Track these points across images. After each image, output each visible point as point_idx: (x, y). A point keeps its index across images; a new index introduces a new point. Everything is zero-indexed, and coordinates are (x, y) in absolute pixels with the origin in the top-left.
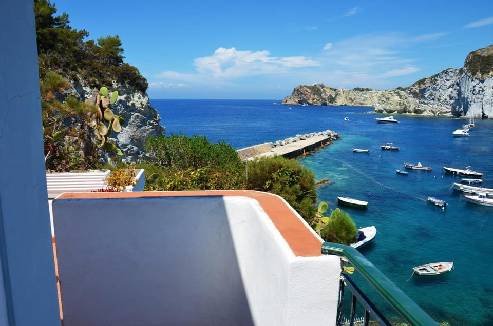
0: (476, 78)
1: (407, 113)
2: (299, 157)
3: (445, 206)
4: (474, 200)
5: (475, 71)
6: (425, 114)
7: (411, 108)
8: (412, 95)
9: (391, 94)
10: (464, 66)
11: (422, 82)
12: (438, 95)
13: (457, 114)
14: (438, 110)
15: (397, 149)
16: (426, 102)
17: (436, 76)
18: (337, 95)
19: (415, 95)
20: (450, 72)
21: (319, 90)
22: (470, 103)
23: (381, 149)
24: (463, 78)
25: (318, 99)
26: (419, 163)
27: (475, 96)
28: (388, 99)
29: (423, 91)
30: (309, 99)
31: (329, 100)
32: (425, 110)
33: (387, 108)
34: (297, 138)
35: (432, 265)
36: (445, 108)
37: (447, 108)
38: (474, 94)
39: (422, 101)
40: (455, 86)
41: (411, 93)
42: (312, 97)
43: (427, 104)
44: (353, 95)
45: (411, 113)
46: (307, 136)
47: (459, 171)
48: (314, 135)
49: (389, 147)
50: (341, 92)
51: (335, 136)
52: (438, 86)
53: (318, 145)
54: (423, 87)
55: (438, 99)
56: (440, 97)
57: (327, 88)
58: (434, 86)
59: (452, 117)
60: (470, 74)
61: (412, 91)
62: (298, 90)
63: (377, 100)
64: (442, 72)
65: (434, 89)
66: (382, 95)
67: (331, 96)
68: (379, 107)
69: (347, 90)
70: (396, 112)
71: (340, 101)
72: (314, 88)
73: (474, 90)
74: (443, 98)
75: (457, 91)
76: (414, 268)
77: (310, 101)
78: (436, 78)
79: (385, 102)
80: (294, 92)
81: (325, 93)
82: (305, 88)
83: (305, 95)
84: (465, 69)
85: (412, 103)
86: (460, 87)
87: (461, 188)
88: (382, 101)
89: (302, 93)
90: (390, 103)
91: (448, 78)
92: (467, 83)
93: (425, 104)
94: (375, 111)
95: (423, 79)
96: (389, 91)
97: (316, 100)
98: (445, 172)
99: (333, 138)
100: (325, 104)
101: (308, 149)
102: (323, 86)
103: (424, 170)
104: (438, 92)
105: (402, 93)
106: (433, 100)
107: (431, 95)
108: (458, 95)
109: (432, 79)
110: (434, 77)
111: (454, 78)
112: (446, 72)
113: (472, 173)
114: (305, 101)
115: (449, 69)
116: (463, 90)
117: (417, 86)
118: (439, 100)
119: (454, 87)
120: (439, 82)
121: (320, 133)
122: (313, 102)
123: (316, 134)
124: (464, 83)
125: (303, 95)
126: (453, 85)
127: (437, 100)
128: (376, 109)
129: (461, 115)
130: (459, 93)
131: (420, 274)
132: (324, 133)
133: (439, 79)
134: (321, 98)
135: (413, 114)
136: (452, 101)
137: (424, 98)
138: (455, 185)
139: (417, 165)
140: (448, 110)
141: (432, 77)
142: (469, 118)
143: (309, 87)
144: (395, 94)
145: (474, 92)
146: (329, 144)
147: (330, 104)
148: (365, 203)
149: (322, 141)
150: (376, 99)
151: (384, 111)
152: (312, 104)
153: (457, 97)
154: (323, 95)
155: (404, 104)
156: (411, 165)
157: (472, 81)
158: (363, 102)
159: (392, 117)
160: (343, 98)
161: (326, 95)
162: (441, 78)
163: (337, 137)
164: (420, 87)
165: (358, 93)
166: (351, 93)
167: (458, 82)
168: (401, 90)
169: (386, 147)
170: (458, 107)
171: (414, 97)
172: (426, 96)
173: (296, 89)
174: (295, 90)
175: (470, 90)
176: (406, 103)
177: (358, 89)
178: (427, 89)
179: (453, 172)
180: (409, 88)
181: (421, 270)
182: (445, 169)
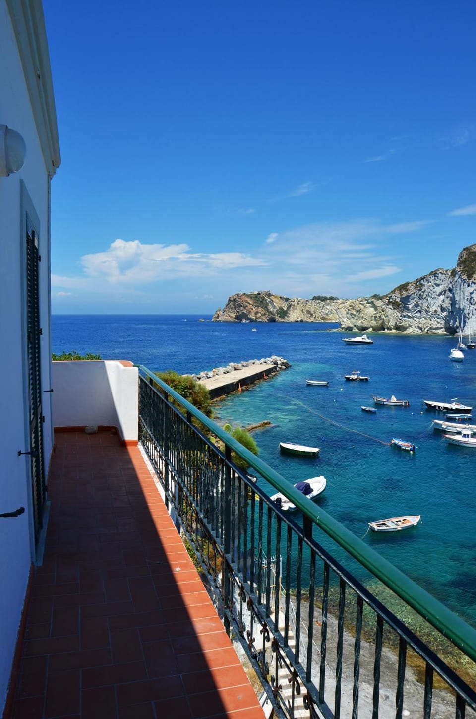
0: (472, 282)
1: (386, 330)
2: (232, 393)
3: (414, 449)
4: (456, 441)
5: (471, 272)
6: (409, 331)
7: (391, 324)
8: (391, 306)
9: (363, 304)
10: (456, 266)
11: (404, 287)
12: (425, 305)
13: (452, 331)
14: (427, 325)
15: (366, 379)
16: (409, 314)
17: (422, 279)
18: (289, 307)
19: (396, 305)
20: (440, 275)
21: (264, 299)
22: (467, 315)
23: (345, 379)
24: (456, 282)
25: (263, 312)
26: (393, 396)
27: (472, 306)
28: (359, 311)
29: (405, 300)
30: (250, 313)
31: (278, 314)
32: (410, 326)
33: (358, 324)
34: (230, 367)
35: (394, 519)
36: (436, 323)
37: (438, 322)
38: (472, 304)
39: (405, 313)
40: (448, 292)
41: (390, 302)
42: (255, 310)
43: (412, 317)
44: (311, 306)
45: (391, 330)
46: (245, 364)
47: (442, 405)
48: (254, 363)
49: (356, 376)
50: (295, 303)
51: (283, 364)
52: (425, 293)
53: (259, 376)
54: (405, 294)
55: (426, 310)
56: (428, 307)
57: (276, 297)
58: (420, 292)
59: (446, 335)
60: (465, 277)
61: (391, 300)
62: (234, 301)
63: (345, 312)
64: (430, 274)
65: (421, 297)
66: (350, 306)
67: (281, 308)
68: (347, 322)
69: (303, 300)
70: (371, 330)
71: (294, 316)
72: (256, 297)
73: (471, 298)
74: (433, 309)
75: (450, 300)
76: (369, 524)
77: (252, 316)
78: (422, 282)
79: (355, 315)
80: (229, 304)
81: (272, 304)
82: (245, 298)
83: (245, 307)
84: (459, 270)
85: (392, 316)
86: (453, 294)
87: (443, 426)
88: (352, 314)
89: (240, 305)
90: (363, 317)
91: (437, 282)
92: (462, 289)
93: (409, 317)
94: (343, 328)
95: (405, 284)
96: (360, 300)
97: (260, 314)
98: (427, 407)
99: (280, 366)
100: (272, 320)
101: (244, 382)
102: (269, 295)
103: (400, 406)
104: (425, 301)
105: (379, 303)
106: (420, 311)
107: (417, 305)
108: (451, 305)
109: (416, 284)
110: (420, 281)
111: (445, 282)
112: (435, 274)
113: (459, 407)
114: (245, 316)
115: (438, 270)
116: (457, 298)
117: (397, 292)
118: (427, 312)
119: (446, 294)
120: (426, 288)
121: (263, 360)
122: (257, 318)
123: (257, 362)
124: (458, 289)
125: (242, 308)
126: (445, 291)
127: (424, 312)
128: (342, 326)
129: (457, 332)
130: (453, 302)
131: (376, 530)
132: (269, 360)
133: (426, 284)
134: (268, 311)
135: (394, 331)
136: (445, 313)
137: (407, 309)
138: (436, 423)
139: (390, 399)
140: (440, 326)
141: (417, 281)
142: (468, 336)
143: (250, 296)
144: (368, 305)
145: (472, 301)
146: (274, 375)
147: (280, 320)
148: (316, 450)
149: (265, 371)
150: (343, 312)
151: (355, 328)
152: (255, 321)
153: (450, 308)
154: (270, 307)
155: (381, 318)
156: (382, 400)
157: (469, 286)
158: (326, 317)
159: (365, 337)
160: (299, 311)
161: (274, 307)
162: (429, 282)
163: (287, 366)
164: (401, 295)
165: (319, 303)
166: (309, 304)
167: (451, 287)
168: (378, 299)
169: (352, 376)
170: (452, 321)
171: (394, 309)
172: (410, 307)
173: (232, 299)
174: (230, 300)
175: (466, 298)
176: (383, 317)
177: (318, 298)
178: (411, 298)
179: (435, 406)
180: (387, 296)
181: (378, 526)
182: (426, 404)
